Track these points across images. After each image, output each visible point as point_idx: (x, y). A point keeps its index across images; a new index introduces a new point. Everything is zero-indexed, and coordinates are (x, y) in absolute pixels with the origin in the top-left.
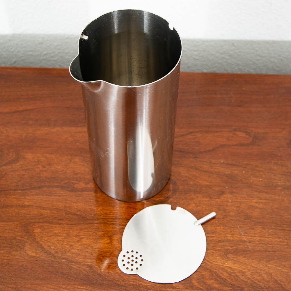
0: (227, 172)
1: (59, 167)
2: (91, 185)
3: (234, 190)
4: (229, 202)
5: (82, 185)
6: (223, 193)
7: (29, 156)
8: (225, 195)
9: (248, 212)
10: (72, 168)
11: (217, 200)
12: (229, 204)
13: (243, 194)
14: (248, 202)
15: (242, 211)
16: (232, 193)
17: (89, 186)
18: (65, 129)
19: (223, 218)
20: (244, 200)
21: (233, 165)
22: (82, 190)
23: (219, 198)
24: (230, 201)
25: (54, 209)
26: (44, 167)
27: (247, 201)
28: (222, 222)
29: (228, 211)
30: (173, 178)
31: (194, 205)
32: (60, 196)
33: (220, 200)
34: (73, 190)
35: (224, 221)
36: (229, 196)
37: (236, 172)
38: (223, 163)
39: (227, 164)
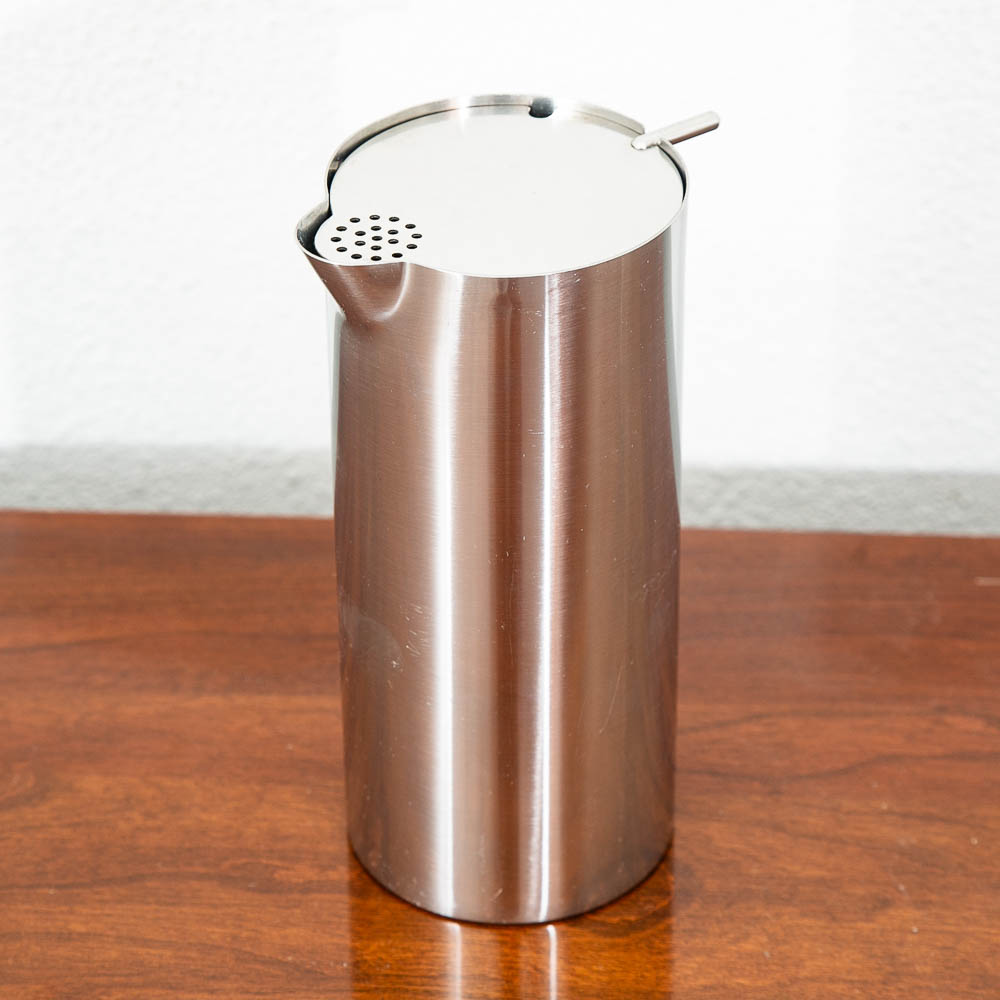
0: (906, 838)
1: (214, 818)
2: (342, 873)
3: (934, 897)
4: (913, 933)
5: (305, 872)
6: (885, 904)
7: (92, 783)
8: (892, 912)
9: (988, 964)
10: (265, 820)
11: (860, 924)
12: (910, 938)
13: (970, 909)
14: (989, 933)
15: (964, 960)
16: (922, 904)
17: (333, 875)
18: (241, 700)
19: (884, 983)
20: (971, 929)
21: (928, 818)
22: (307, 888)
23: (868, 920)
24: (915, 930)
25: (190, 944)
26: (149, 815)
27: (987, 930)
28: (880, 992)
29: (904, 959)
30: (679, 854)
31: (764, 939)
32: (215, 906)
33: (871, 925)
34: (269, 887)
35: (888, 991)
36: (912, 913)
37: (944, 840)
38: (890, 812)
39: (905, 816)
